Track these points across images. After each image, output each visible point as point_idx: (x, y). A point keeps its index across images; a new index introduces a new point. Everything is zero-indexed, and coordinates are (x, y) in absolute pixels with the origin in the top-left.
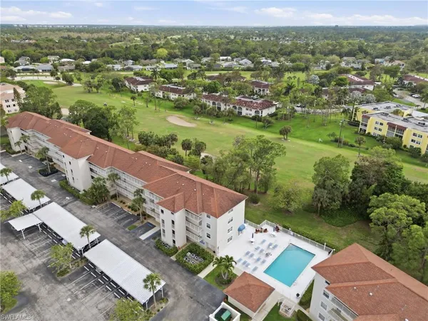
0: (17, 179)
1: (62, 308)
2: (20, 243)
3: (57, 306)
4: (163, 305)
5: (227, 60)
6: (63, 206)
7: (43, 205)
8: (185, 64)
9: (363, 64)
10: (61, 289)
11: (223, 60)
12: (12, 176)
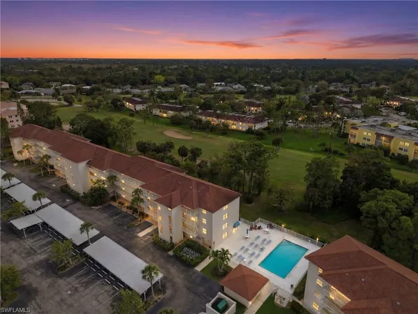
0: (19, 184)
1: (62, 300)
2: (22, 241)
3: (58, 298)
4: (161, 296)
5: (220, 85)
6: (64, 207)
7: (44, 207)
8: (181, 88)
9: (350, 88)
10: (61, 282)
11: (217, 85)
12: (15, 180)
